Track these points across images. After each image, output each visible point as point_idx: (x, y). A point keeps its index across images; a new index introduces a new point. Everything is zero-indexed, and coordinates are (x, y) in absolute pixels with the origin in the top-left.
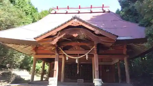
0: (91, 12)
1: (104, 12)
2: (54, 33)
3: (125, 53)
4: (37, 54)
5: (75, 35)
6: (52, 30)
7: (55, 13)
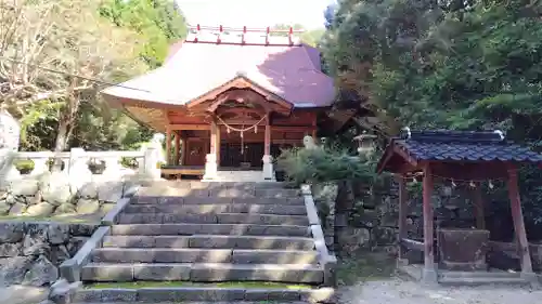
0: (267, 45)
1: (291, 45)
2: (212, 97)
3: (314, 124)
4: (172, 123)
5: (240, 100)
6: (209, 93)
7: (196, 41)
